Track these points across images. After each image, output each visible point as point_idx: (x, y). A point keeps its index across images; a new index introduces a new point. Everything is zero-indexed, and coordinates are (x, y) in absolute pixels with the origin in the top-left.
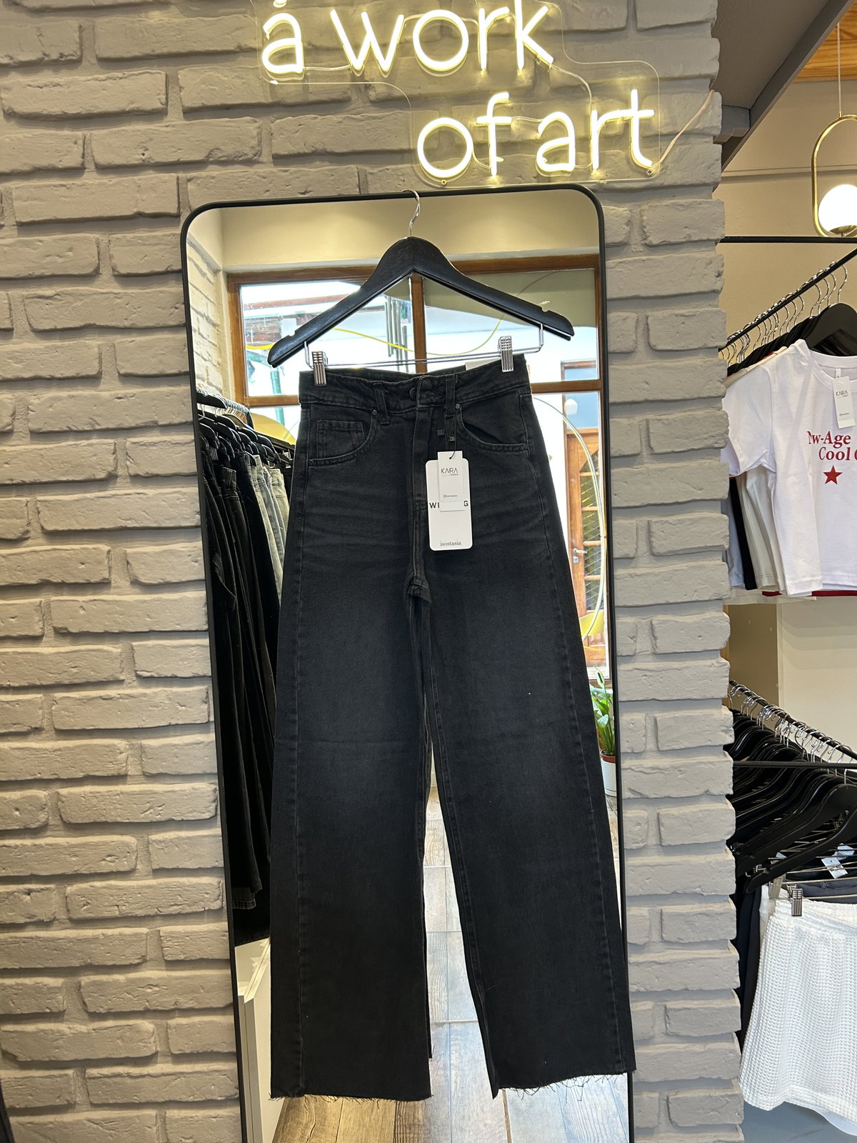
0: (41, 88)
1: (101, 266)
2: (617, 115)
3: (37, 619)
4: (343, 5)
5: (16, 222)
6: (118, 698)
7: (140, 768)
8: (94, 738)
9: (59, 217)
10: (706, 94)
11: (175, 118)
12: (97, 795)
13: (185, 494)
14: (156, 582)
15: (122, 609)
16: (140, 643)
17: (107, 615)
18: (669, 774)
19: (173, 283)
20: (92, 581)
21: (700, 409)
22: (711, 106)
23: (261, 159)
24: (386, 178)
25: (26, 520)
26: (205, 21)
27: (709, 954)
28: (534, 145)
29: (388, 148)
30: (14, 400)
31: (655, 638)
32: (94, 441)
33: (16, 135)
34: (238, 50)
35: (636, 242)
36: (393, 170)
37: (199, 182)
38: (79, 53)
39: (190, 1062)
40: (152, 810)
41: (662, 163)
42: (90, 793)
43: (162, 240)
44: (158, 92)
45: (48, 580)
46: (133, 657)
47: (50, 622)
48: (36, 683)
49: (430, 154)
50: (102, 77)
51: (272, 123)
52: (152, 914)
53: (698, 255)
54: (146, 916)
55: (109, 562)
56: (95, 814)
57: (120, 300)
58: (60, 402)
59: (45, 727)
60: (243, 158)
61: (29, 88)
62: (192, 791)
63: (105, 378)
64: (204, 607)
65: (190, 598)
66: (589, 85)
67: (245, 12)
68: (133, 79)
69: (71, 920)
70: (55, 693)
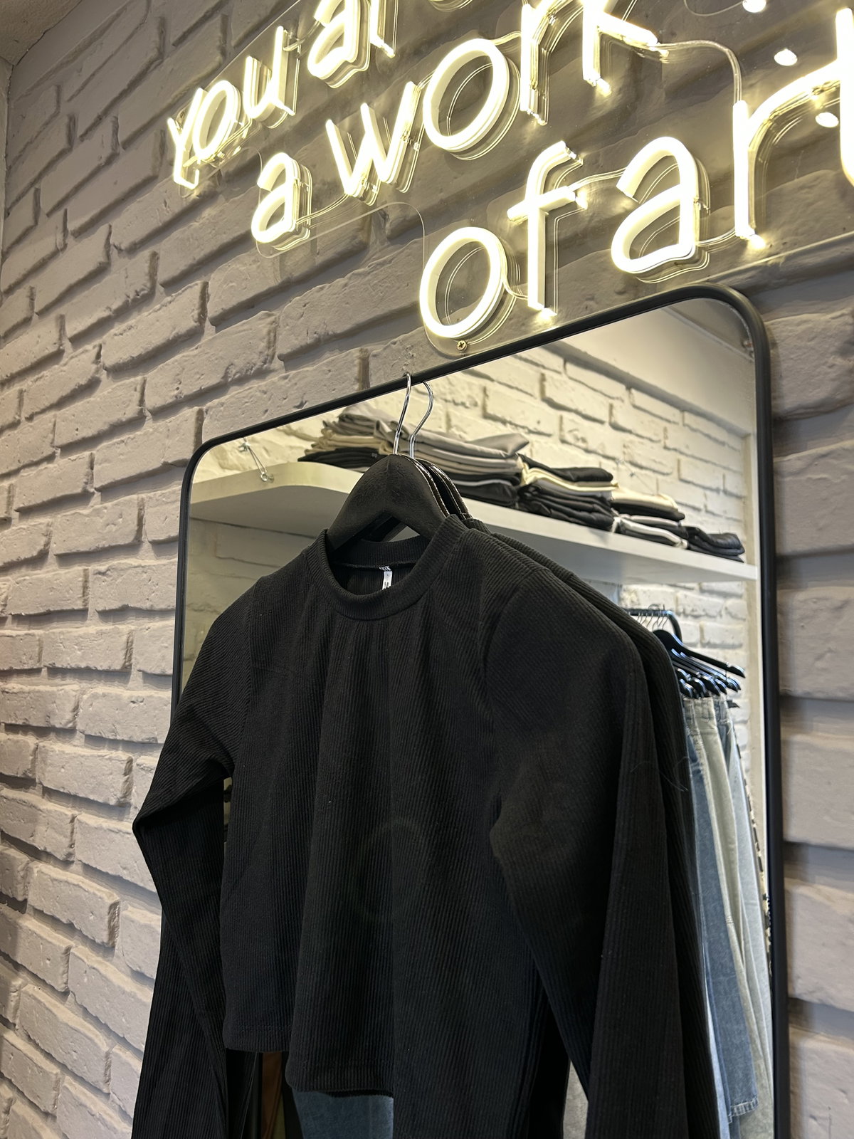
0: (122, 334)
1: (143, 532)
3: (62, 969)
11: (208, 333)
14: (135, 969)
16: (116, 1051)
17: (99, 995)
20: (96, 940)
23: (273, 365)
25: (68, 840)
30: (79, 692)
36: (402, 342)
37: (212, 412)
38: (150, 284)
44: (192, 308)
45: (73, 924)
46: (110, 1067)
57: (145, 575)
58: (97, 701)
60: (254, 369)
61: (116, 337)
63: (134, 672)
68: (178, 300)
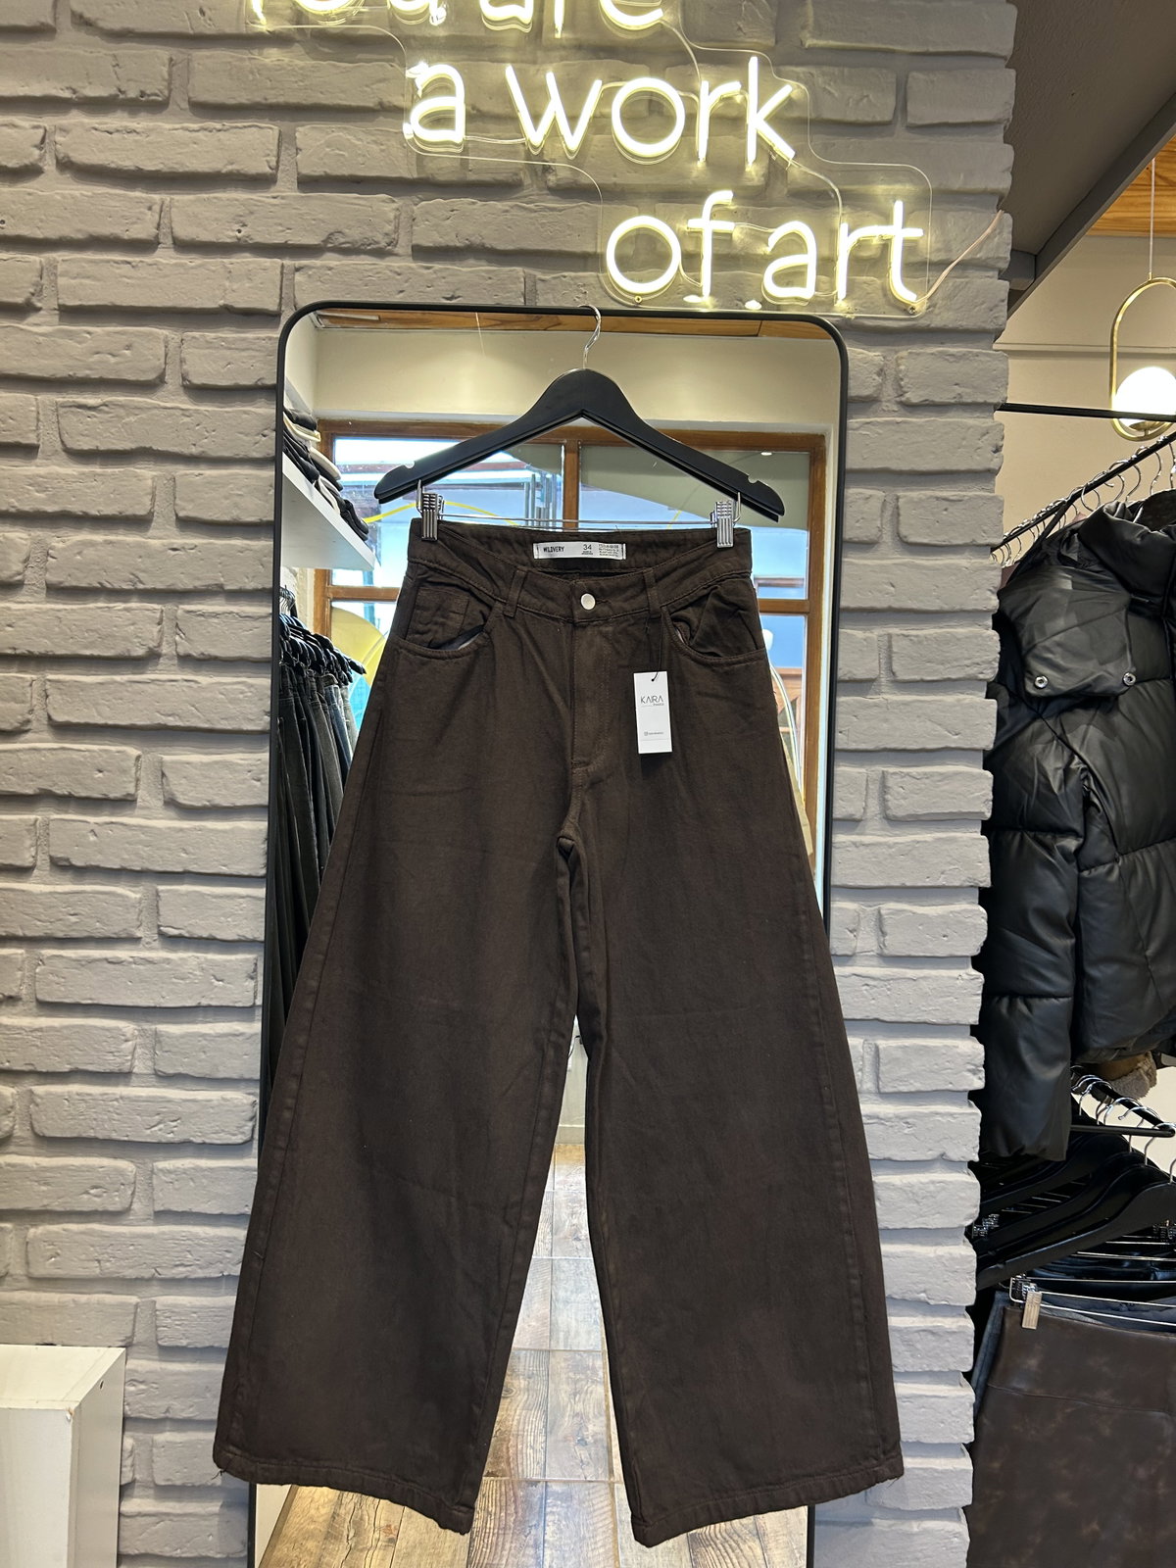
0: (111, 133)
1: (168, 372)
2: (873, 232)
3: (28, 843)
4: (522, 62)
5: (59, 305)
6: (130, 963)
7: (150, 1064)
8: (90, 1017)
9: (118, 303)
10: (992, 215)
11: (286, 188)
12: (87, 1098)
13: (252, 686)
14: (200, 805)
15: (148, 838)
16: (169, 887)
17: (127, 846)
18: (892, 1126)
19: (262, 401)
20: (112, 796)
21: (962, 626)
22: (998, 231)
23: (398, 250)
24: (559, 289)
25: (28, 705)
26: (339, 67)
27: (933, 1391)
28: (765, 261)
29: (567, 249)
30: (29, 542)
31: (884, 934)
32: (134, 605)
33: (72, 192)
34: (379, 107)
35: (889, 398)
36: (572, 279)
37: (310, 273)
38: (166, 93)
39: (179, 1499)
40: (161, 1126)
41: (929, 299)
42: (78, 1094)
43: (255, 344)
44: (268, 152)
45: (50, 791)
46: (157, 906)
47: (46, 848)
48: (17, 933)
49: (623, 263)
50: (195, 126)
51: (416, 205)
52: (147, 1275)
53: (971, 422)
54: (136, 1279)
55: (137, 772)
56: (80, 1125)
57: (186, 419)
58: (91, 549)
59: (23, 997)
60: (372, 246)
61: (94, 131)
62: (222, 1102)
63: (157, 521)
64: (263, 843)
65: (243, 829)
66: (840, 191)
67: (393, 61)
69: (31, 1278)
70: (42, 948)
